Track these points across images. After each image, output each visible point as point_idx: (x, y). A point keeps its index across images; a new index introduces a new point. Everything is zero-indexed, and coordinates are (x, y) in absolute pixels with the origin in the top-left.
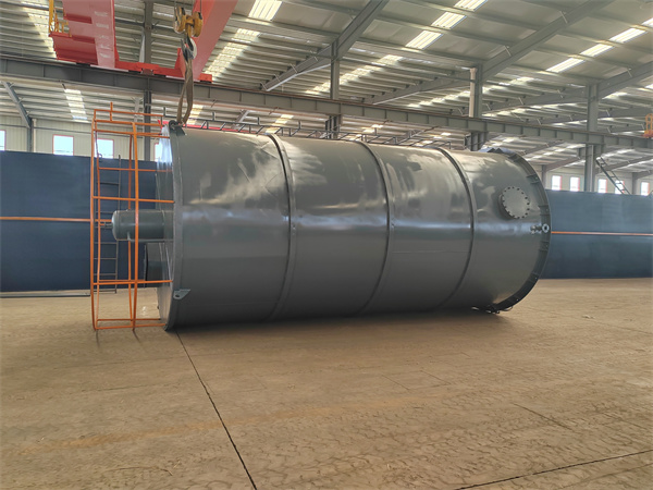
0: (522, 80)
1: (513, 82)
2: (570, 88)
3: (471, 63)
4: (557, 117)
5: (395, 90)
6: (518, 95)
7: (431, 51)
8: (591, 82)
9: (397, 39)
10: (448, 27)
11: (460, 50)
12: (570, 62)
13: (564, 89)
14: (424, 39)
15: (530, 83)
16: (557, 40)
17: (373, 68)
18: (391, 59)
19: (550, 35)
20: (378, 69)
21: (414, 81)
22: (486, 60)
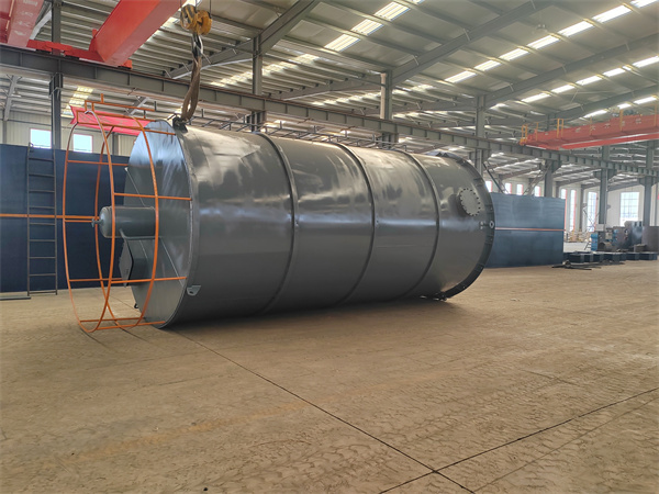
0: (422, 88)
1: (415, 89)
2: (462, 97)
3: (383, 68)
4: (445, 122)
5: (304, 87)
6: (416, 101)
7: (347, 54)
8: (480, 93)
9: (318, 40)
10: (366, 33)
11: (372, 55)
12: (465, 75)
13: (456, 98)
14: (342, 42)
15: (429, 91)
16: (459, 55)
17: (288, 65)
18: (308, 58)
19: (454, 50)
20: (293, 66)
21: (325, 80)
22: (396, 67)
